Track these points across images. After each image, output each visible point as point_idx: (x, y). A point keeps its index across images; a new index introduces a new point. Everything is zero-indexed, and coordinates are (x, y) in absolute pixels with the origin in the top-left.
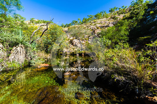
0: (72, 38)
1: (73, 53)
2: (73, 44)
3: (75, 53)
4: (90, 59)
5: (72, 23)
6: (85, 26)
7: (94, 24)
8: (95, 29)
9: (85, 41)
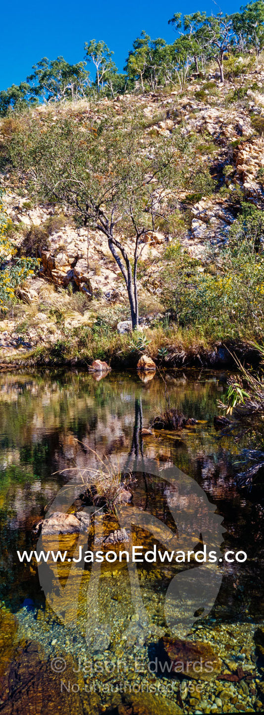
0: (35, 219)
1: (57, 351)
2: (46, 271)
3: (74, 355)
4: (230, 403)
5: (35, 84)
6: (151, 111)
7: (224, 88)
8: (239, 130)
9: (156, 243)
